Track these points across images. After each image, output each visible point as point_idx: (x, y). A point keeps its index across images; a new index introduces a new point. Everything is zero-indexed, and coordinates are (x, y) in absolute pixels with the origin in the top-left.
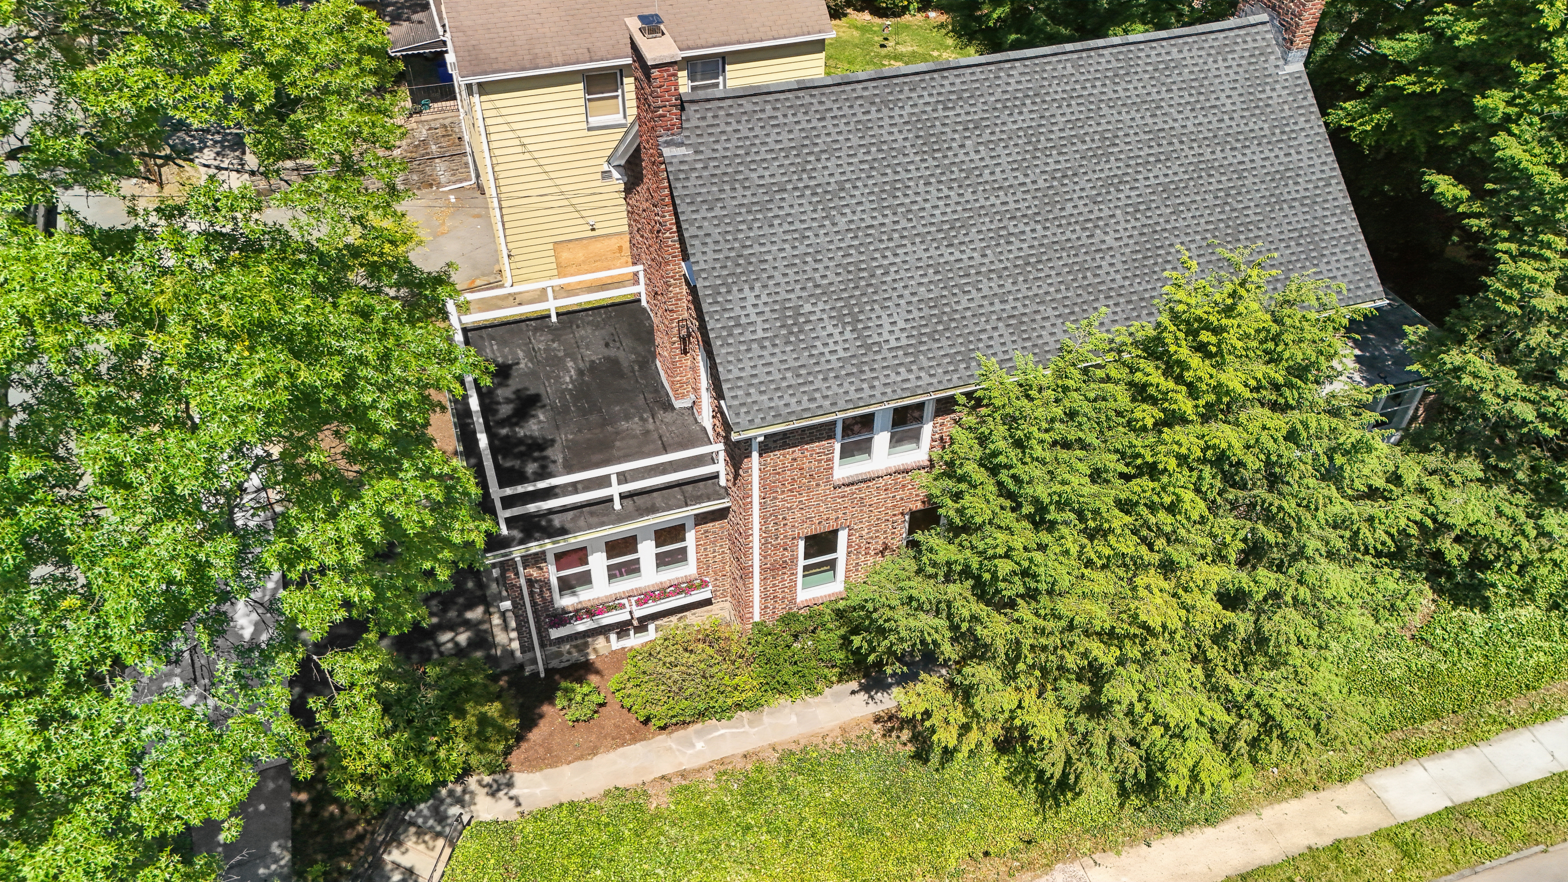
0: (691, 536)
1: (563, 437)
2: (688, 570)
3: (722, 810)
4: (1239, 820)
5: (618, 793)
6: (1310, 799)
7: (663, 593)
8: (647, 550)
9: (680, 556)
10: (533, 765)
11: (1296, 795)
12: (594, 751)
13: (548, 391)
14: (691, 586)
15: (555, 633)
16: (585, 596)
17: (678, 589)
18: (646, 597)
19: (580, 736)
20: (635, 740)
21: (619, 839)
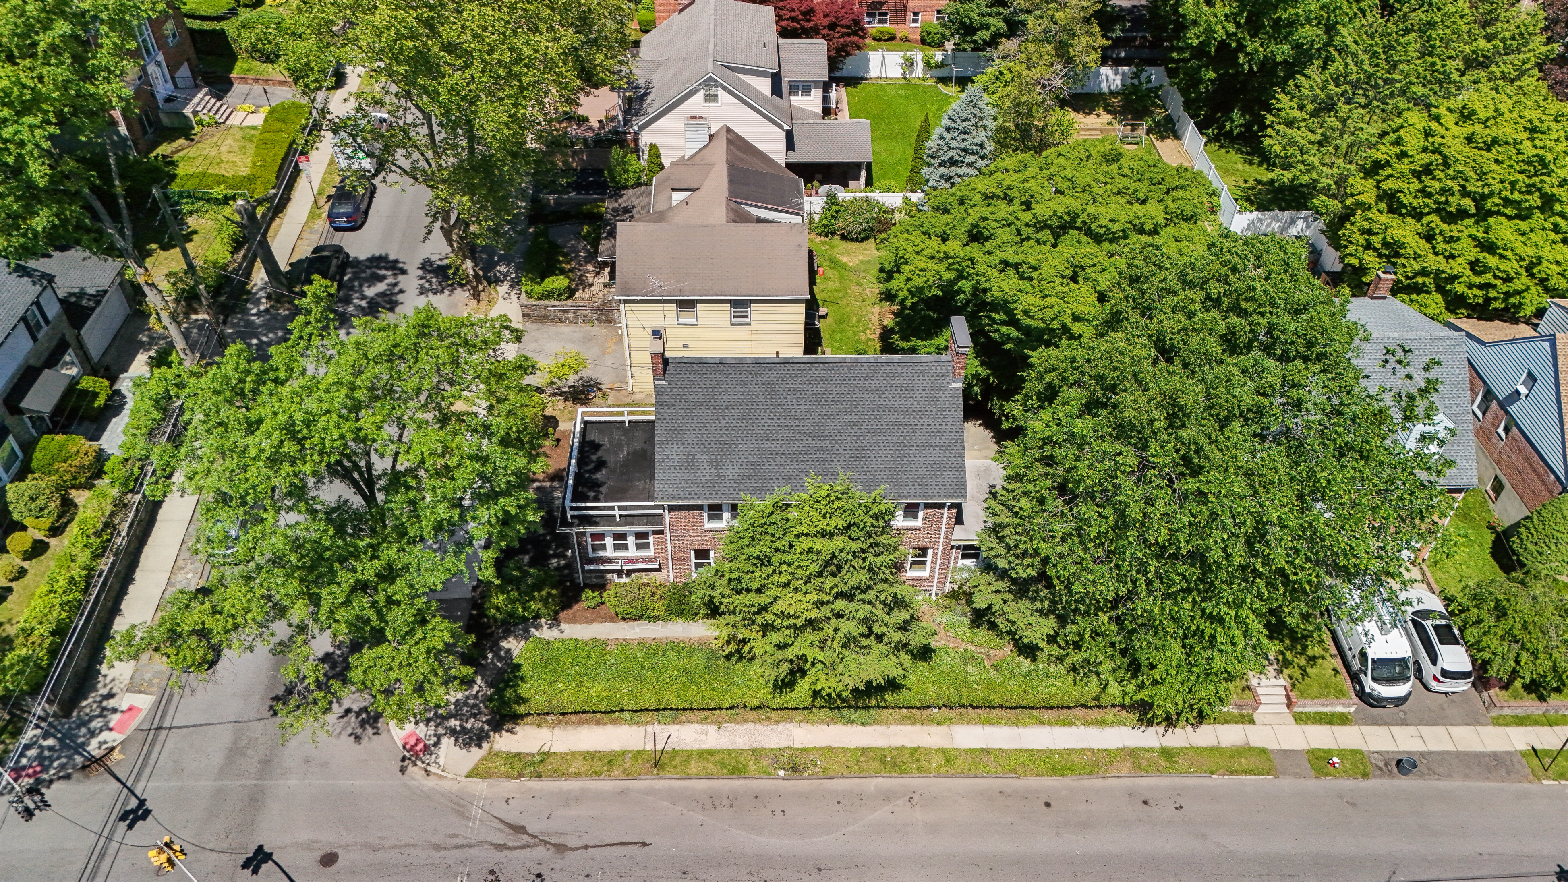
0: (651, 538)
1: (610, 483)
2: (651, 553)
3: (635, 657)
4: (877, 727)
5: (596, 640)
6: (918, 728)
7: (636, 561)
8: (631, 541)
9: (647, 547)
10: (568, 621)
11: (912, 724)
12: (592, 621)
13: (611, 460)
14: (650, 560)
15: (587, 568)
16: (601, 554)
17: (644, 560)
18: (630, 561)
19: (588, 615)
20: (611, 621)
21: (590, 658)
